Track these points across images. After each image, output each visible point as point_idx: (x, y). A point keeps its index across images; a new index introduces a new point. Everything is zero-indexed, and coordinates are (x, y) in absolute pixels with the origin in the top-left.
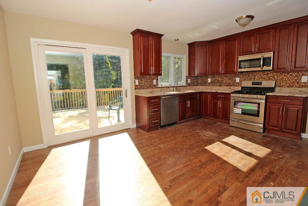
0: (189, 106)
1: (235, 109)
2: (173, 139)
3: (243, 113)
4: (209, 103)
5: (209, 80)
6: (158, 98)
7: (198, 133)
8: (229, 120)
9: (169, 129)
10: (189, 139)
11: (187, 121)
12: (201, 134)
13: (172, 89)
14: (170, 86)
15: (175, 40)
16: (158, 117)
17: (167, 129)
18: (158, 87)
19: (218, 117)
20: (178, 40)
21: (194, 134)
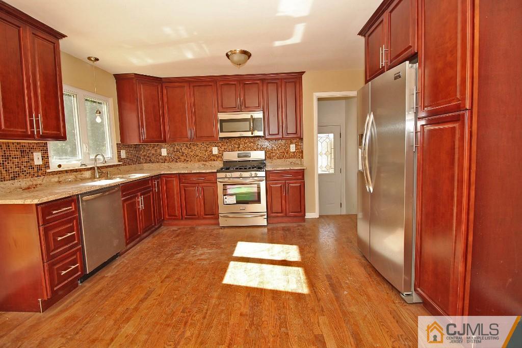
0: (142, 207)
1: (226, 198)
2: (142, 296)
3: (238, 202)
4: (177, 194)
5: (164, 152)
6: (73, 201)
7: (182, 259)
8: (217, 218)
9: (110, 274)
10: (179, 279)
11: (139, 242)
12: (189, 258)
13: (88, 174)
14: (84, 167)
15: (89, 58)
16: (74, 253)
17: (103, 277)
18: (48, 171)
19: (197, 216)
20: (97, 60)
21: (178, 265)
